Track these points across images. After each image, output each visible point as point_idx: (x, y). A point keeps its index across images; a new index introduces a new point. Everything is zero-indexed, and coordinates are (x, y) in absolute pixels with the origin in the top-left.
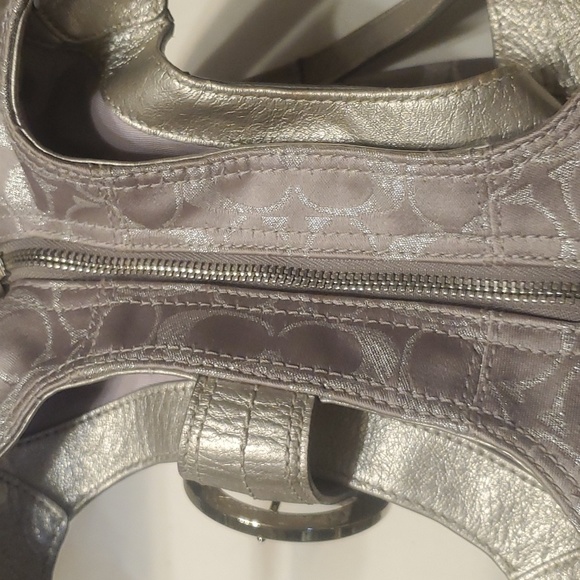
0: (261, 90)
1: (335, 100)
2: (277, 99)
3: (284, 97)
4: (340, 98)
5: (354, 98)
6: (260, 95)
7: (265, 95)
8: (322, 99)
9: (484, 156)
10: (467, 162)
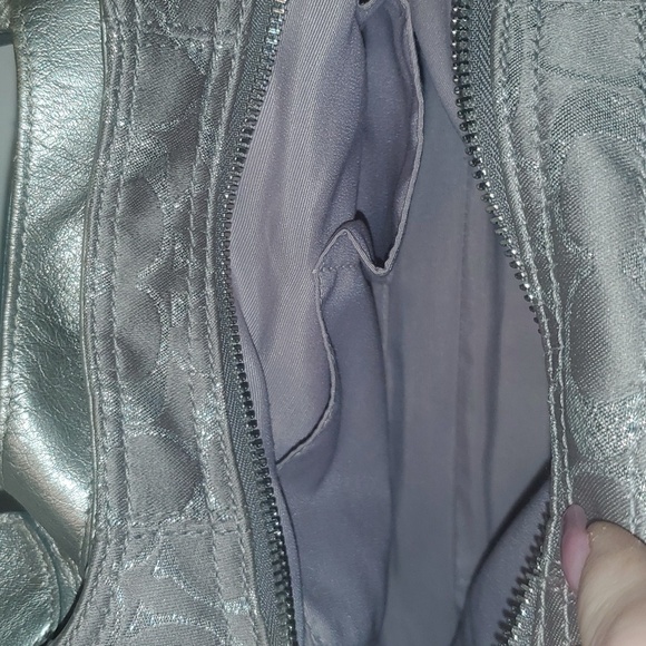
0: (6, 322)
1: (22, 229)
2: (19, 305)
3: (16, 294)
4: (21, 222)
5: (22, 203)
6: (13, 326)
7: (12, 318)
8: (20, 245)
9: (116, 27)
10: (120, 49)
